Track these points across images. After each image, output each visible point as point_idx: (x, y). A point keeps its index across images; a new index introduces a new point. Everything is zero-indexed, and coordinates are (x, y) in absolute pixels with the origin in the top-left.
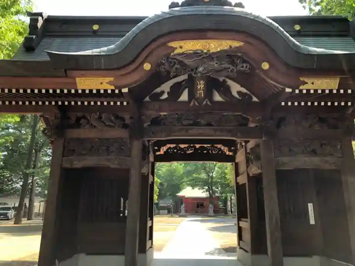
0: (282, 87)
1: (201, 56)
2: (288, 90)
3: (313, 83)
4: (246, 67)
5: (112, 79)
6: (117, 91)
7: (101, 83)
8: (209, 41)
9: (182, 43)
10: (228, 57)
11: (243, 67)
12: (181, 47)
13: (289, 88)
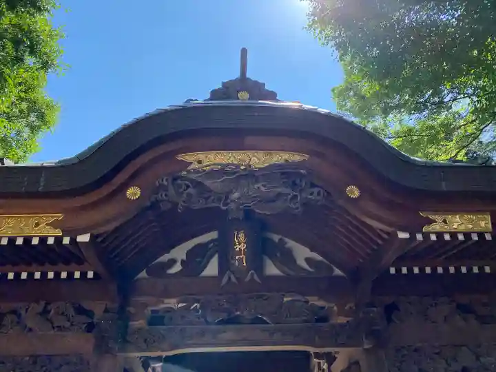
0: (390, 229)
1: (235, 173)
2: (403, 235)
3: (445, 221)
4: (319, 194)
5: (60, 216)
6: (66, 241)
7: (37, 225)
8: (250, 153)
9: (201, 156)
10: (283, 176)
11: (311, 194)
12: (200, 162)
13: (403, 230)
